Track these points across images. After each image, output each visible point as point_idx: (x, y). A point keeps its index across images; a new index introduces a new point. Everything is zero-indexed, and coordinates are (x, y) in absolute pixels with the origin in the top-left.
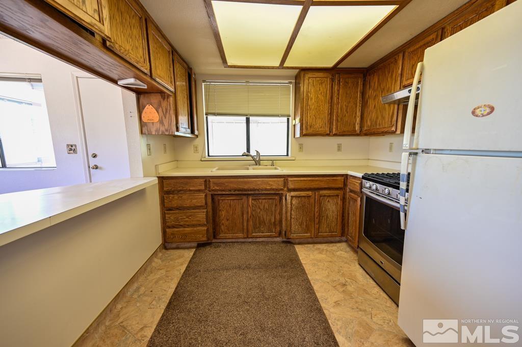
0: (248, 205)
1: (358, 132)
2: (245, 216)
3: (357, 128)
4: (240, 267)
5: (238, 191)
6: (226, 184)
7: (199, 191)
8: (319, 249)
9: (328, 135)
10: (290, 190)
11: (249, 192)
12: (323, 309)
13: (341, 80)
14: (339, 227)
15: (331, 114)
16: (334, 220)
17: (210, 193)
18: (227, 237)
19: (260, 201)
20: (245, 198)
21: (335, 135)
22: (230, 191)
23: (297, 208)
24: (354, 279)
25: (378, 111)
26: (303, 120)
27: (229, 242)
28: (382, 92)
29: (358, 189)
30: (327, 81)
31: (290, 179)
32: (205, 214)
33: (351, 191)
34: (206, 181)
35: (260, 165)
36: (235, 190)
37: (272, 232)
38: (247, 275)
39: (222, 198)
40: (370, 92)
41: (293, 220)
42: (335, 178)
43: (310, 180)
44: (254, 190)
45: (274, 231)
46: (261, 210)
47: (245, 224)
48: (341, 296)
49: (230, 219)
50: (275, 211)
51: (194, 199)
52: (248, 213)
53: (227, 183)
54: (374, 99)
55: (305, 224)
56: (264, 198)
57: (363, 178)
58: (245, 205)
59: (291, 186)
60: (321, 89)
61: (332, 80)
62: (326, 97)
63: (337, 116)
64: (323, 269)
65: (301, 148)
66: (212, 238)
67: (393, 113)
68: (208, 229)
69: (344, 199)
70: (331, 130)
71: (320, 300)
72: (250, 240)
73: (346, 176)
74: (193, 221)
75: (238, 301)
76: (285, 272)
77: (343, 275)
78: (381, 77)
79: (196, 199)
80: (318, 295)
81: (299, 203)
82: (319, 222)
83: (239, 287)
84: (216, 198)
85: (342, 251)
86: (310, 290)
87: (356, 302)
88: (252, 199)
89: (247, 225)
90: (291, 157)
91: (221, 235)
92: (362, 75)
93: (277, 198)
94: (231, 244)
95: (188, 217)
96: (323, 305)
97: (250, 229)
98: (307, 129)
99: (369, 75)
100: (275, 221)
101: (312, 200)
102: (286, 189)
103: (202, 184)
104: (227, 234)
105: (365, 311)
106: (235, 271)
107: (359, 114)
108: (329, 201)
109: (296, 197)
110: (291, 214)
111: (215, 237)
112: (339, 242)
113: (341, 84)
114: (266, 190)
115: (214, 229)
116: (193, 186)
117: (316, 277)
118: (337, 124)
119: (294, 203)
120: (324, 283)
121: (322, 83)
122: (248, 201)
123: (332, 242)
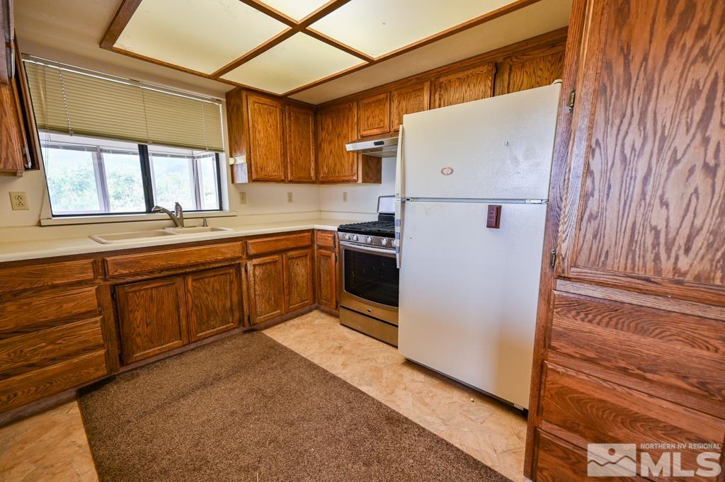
0: (187, 291)
1: (314, 179)
2: (182, 310)
3: (313, 174)
4: (204, 385)
5: (167, 270)
6: (144, 262)
7: (80, 283)
8: (293, 325)
9: (283, 181)
10: (251, 257)
11: (188, 270)
12: (336, 374)
13: (292, 113)
14: (310, 294)
15: (284, 154)
16: (304, 285)
17: (108, 283)
18: (151, 354)
19: (206, 280)
20: (179, 281)
21: (291, 182)
22: (152, 272)
23: (261, 280)
24: (345, 339)
25: (336, 158)
26: (251, 159)
27: (153, 363)
28: (338, 137)
29: (331, 243)
30: (276, 111)
31: (249, 242)
32: (99, 324)
33: (320, 247)
34: (94, 263)
35: (183, 226)
36: (162, 271)
37: (229, 323)
38: (223, 388)
39: (133, 289)
40: (323, 135)
41: (257, 298)
42: (302, 235)
43: (275, 240)
44: (197, 265)
45: (231, 320)
46: (208, 294)
47: (184, 323)
48: (344, 357)
49: (155, 322)
50: (231, 290)
51: (66, 303)
52: (187, 303)
53: (144, 260)
54: (330, 143)
55: (273, 299)
56: (212, 274)
57: (339, 230)
58: (181, 293)
59: (252, 251)
60: (270, 120)
61: (282, 112)
62: (277, 131)
63: (291, 159)
64: (312, 343)
65: (243, 198)
66: (118, 366)
67: (353, 162)
68: (108, 351)
69: (312, 258)
70: (286, 176)
71: (328, 370)
72: (192, 346)
73: (312, 231)
74: (68, 346)
75: (237, 419)
76: (273, 362)
77: (334, 339)
78: (335, 121)
79: (72, 300)
80: (324, 366)
81: (264, 273)
82: (289, 293)
83: (223, 405)
84: (120, 291)
85: (317, 320)
86: (312, 366)
87: (359, 356)
88: (193, 280)
89: (188, 323)
90: (231, 211)
91: (135, 356)
92: (312, 113)
93: (231, 271)
94: (158, 363)
95: (53, 343)
96: (334, 372)
97: (193, 327)
98: (257, 172)
99: (320, 115)
100: (232, 306)
101: (279, 266)
102: (244, 256)
103: (87, 269)
104: (150, 349)
105: (368, 359)
106: (198, 392)
107: (313, 158)
108: (297, 264)
109: (260, 265)
110: (255, 289)
111: (122, 363)
112: (310, 311)
113: (292, 119)
114: (217, 261)
115: (121, 347)
116: (63, 276)
117: (311, 352)
118: (291, 169)
119: (257, 273)
120: (322, 354)
121: (270, 113)
122: (186, 285)
123: (302, 314)
